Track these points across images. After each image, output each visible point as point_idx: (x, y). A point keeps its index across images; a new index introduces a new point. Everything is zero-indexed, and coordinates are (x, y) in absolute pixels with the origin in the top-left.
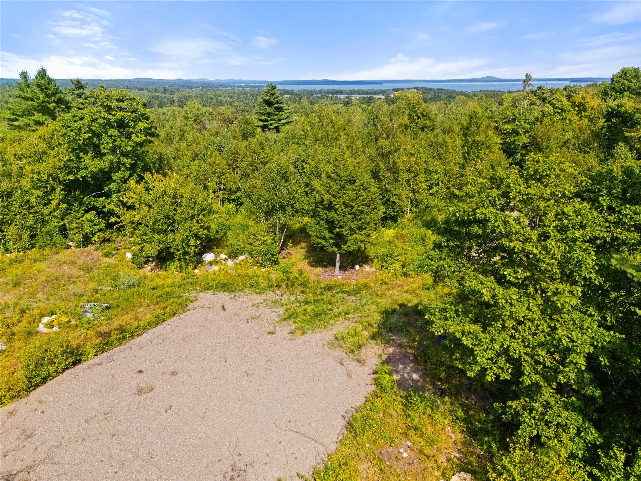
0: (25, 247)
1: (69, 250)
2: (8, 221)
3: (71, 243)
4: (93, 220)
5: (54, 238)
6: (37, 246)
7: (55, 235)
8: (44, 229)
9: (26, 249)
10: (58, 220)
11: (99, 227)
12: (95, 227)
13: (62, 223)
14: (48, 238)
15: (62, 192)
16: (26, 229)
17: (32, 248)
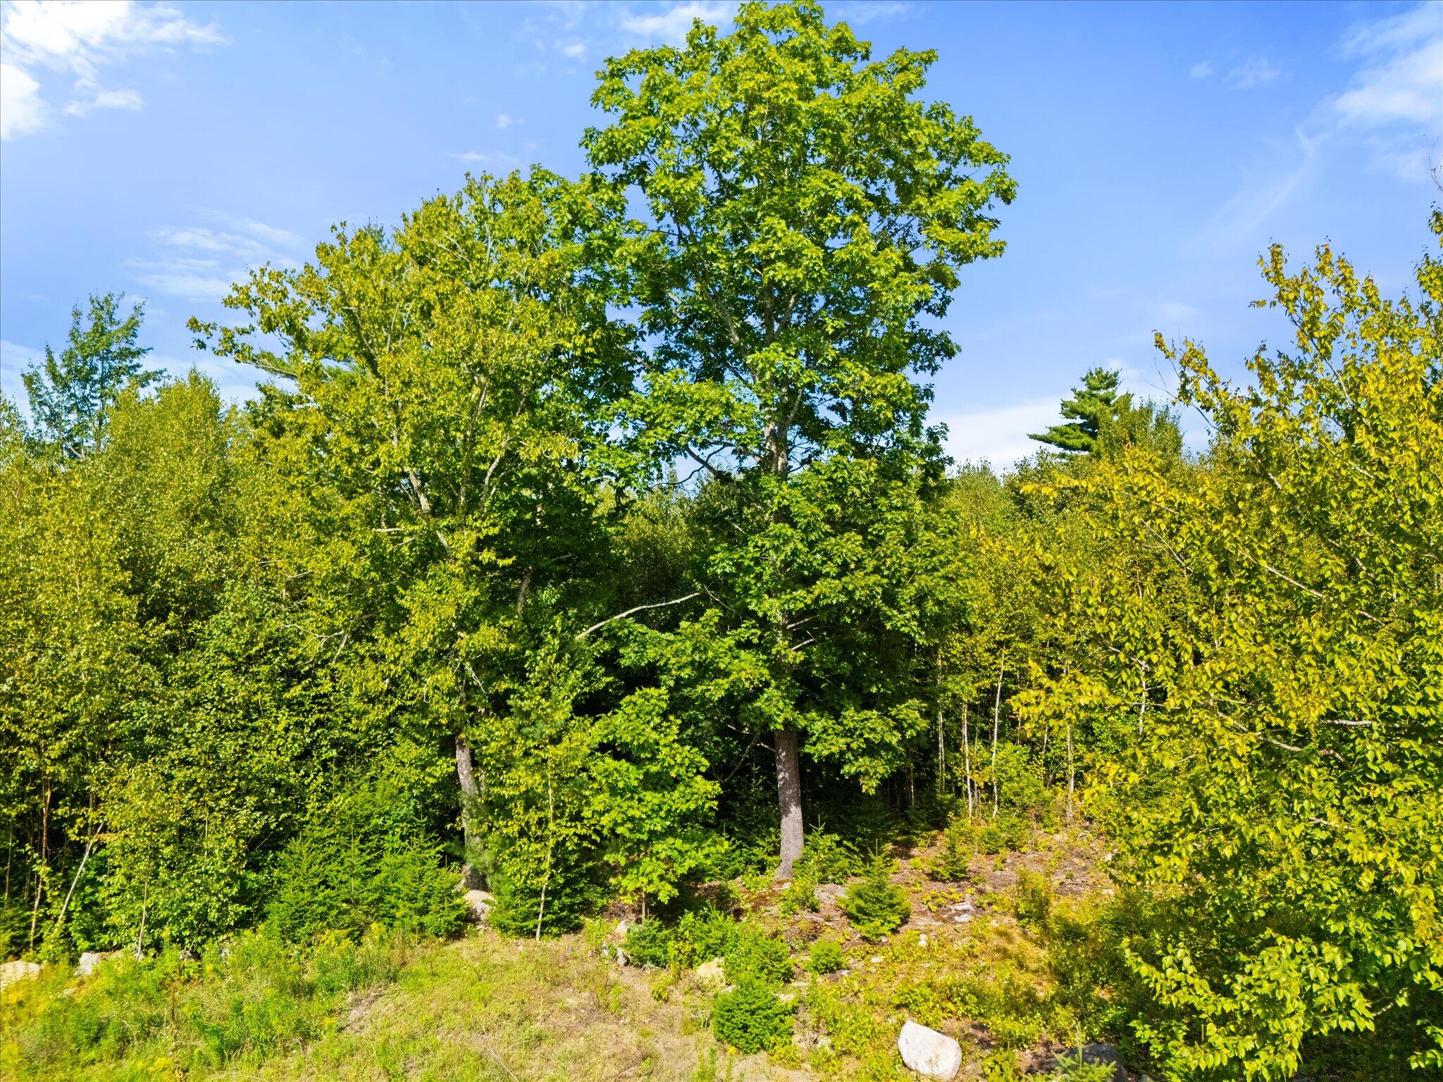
0: (202, 916)
1: (461, 947)
2: (140, 734)
3: (475, 899)
4: (653, 749)
5: (388, 858)
6: (277, 911)
7: (392, 841)
8: (340, 801)
9: (207, 928)
10: (424, 752)
11: (678, 801)
12: (652, 798)
13: (442, 767)
14: (354, 856)
15: (487, 556)
16: (238, 793)
17: (244, 922)
